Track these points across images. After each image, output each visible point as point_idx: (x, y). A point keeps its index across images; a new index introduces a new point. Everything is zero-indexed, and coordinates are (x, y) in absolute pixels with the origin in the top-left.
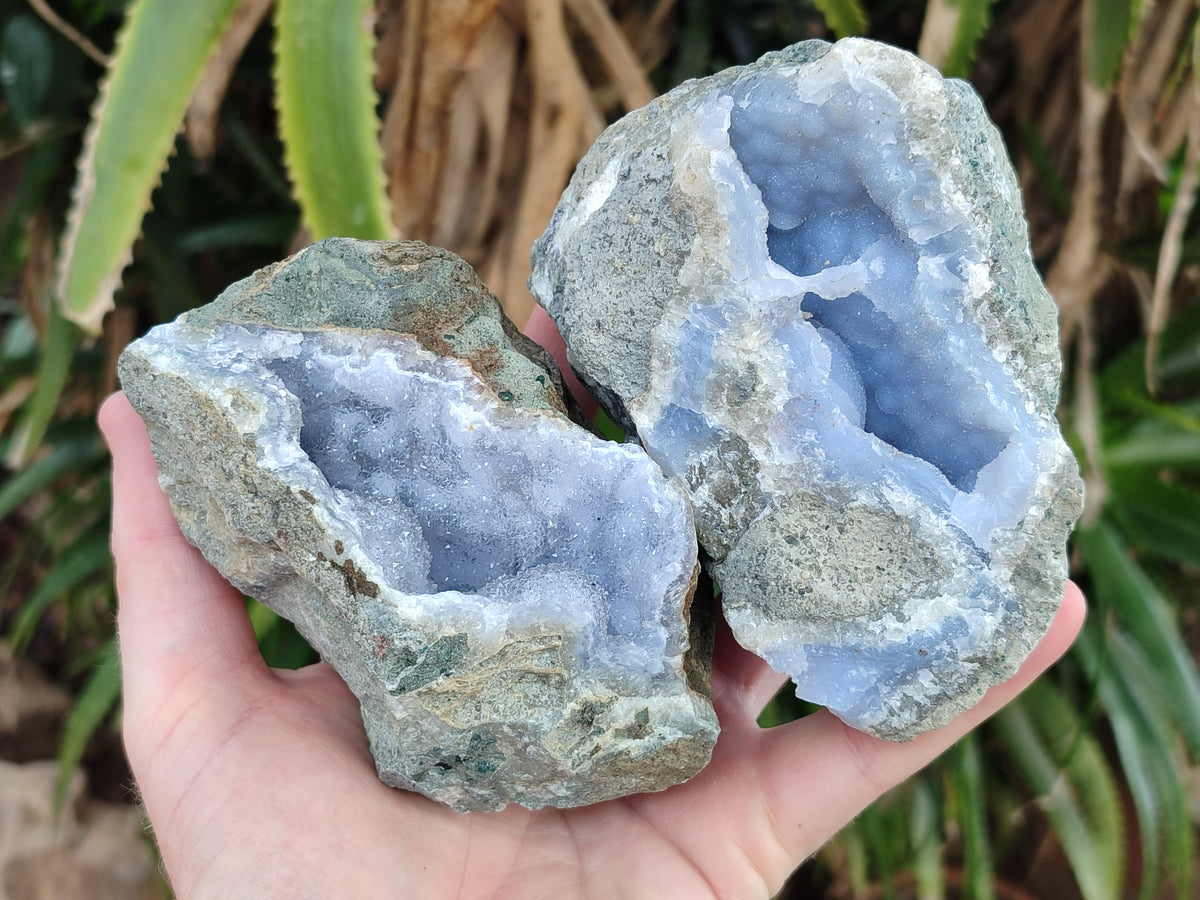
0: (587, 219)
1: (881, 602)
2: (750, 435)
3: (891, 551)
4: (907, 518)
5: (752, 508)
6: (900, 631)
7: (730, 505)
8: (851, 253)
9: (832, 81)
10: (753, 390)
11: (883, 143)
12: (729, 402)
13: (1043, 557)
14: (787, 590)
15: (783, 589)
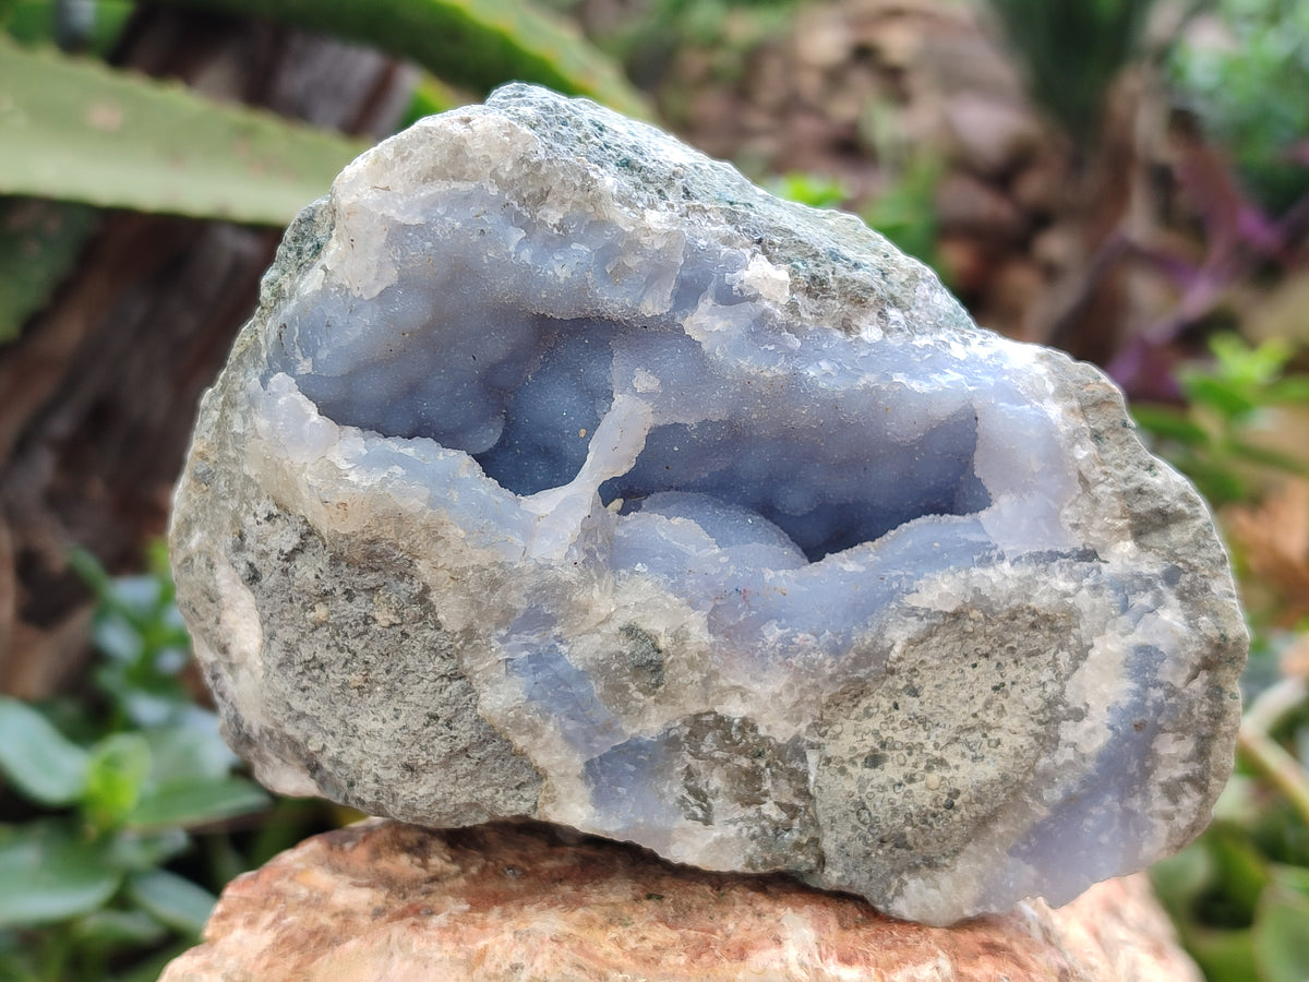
0: (260, 664)
1: (1040, 723)
2: (706, 700)
3: (987, 656)
4: (965, 604)
5: (793, 773)
6: (1093, 731)
7: (766, 794)
8: (598, 398)
9: (380, 240)
10: (659, 652)
11: (512, 248)
12: (647, 691)
13: (1145, 488)
14: (931, 820)
15: (925, 822)
